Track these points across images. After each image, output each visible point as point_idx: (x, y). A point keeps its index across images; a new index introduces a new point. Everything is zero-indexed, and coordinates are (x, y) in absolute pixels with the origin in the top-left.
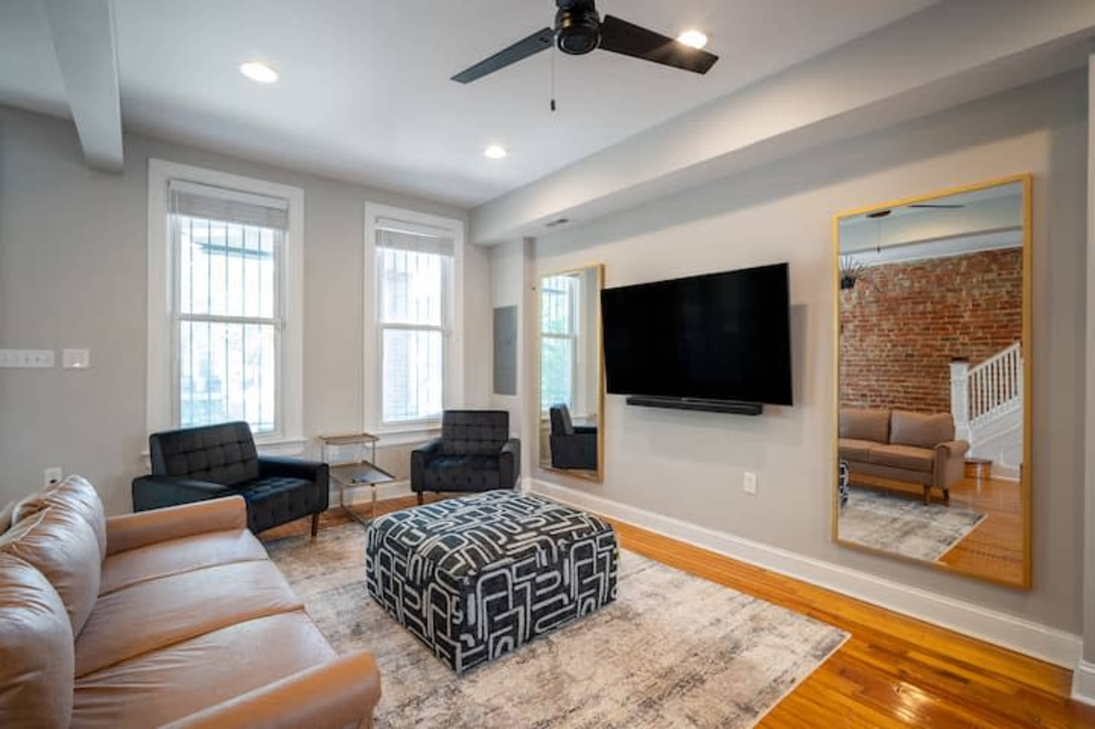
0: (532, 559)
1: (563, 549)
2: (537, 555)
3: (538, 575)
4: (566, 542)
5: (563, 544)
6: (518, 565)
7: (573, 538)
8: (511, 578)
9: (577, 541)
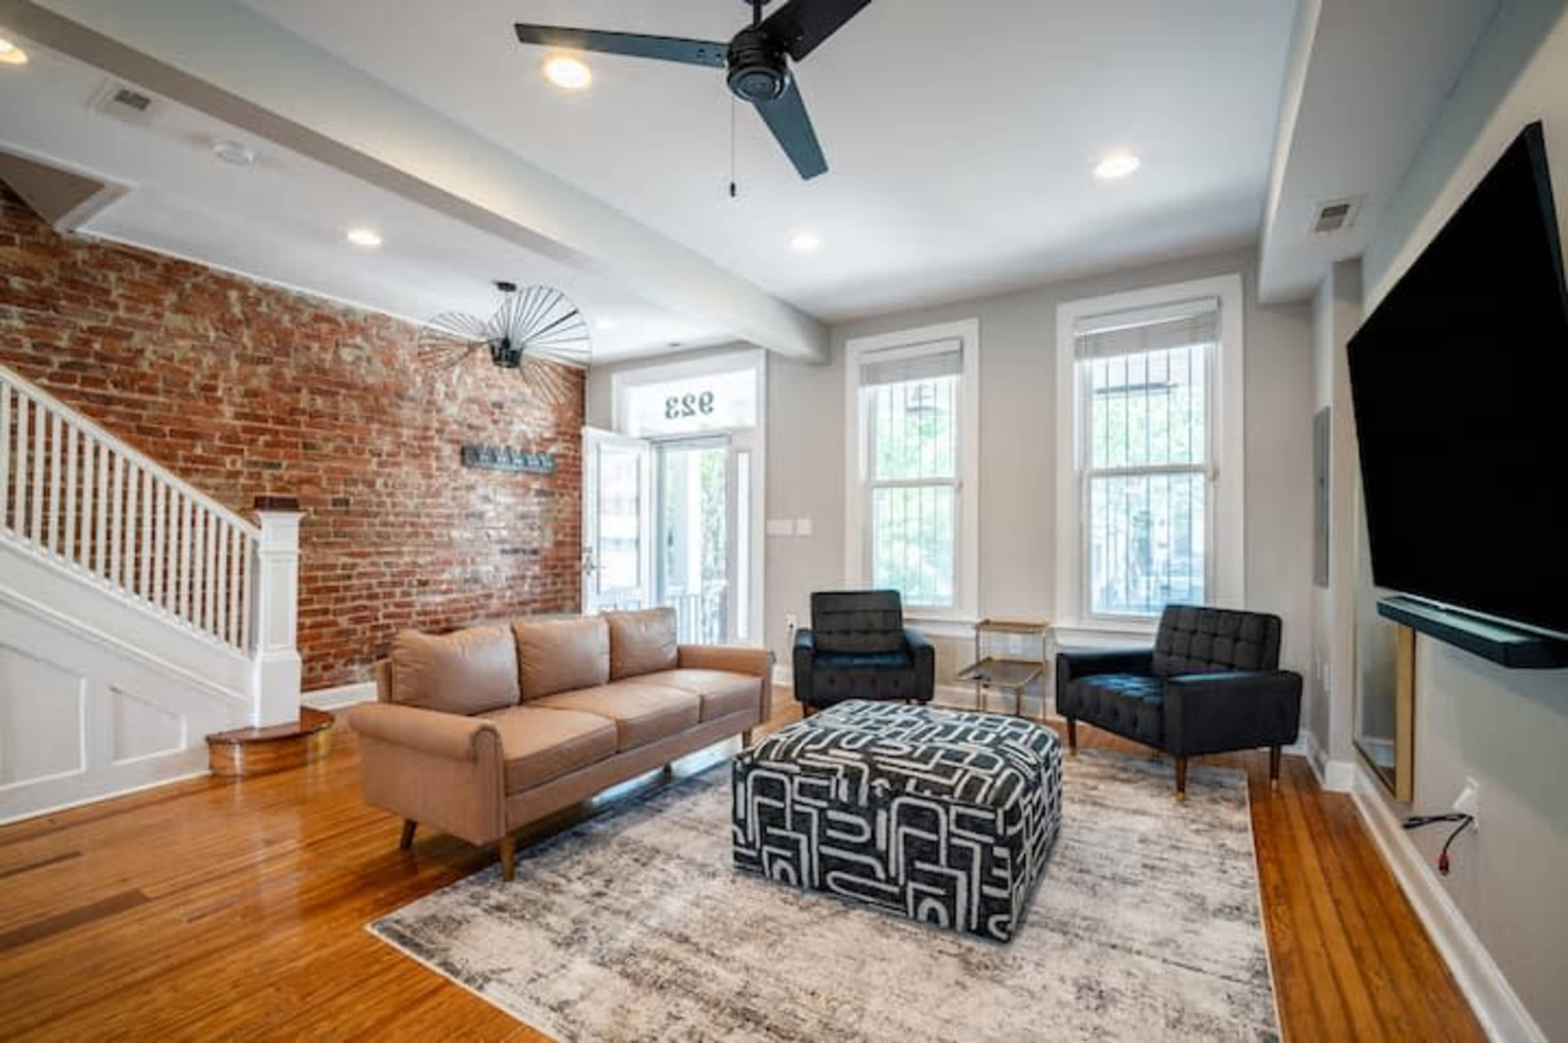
0: (825, 783)
1: (879, 792)
2: (834, 780)
3: (832, 808)
4: (887, 785)
5: (881, 785)
6: (803, 780)
7: (904, 786)
8: (791, 791)
9: (909, 795)
